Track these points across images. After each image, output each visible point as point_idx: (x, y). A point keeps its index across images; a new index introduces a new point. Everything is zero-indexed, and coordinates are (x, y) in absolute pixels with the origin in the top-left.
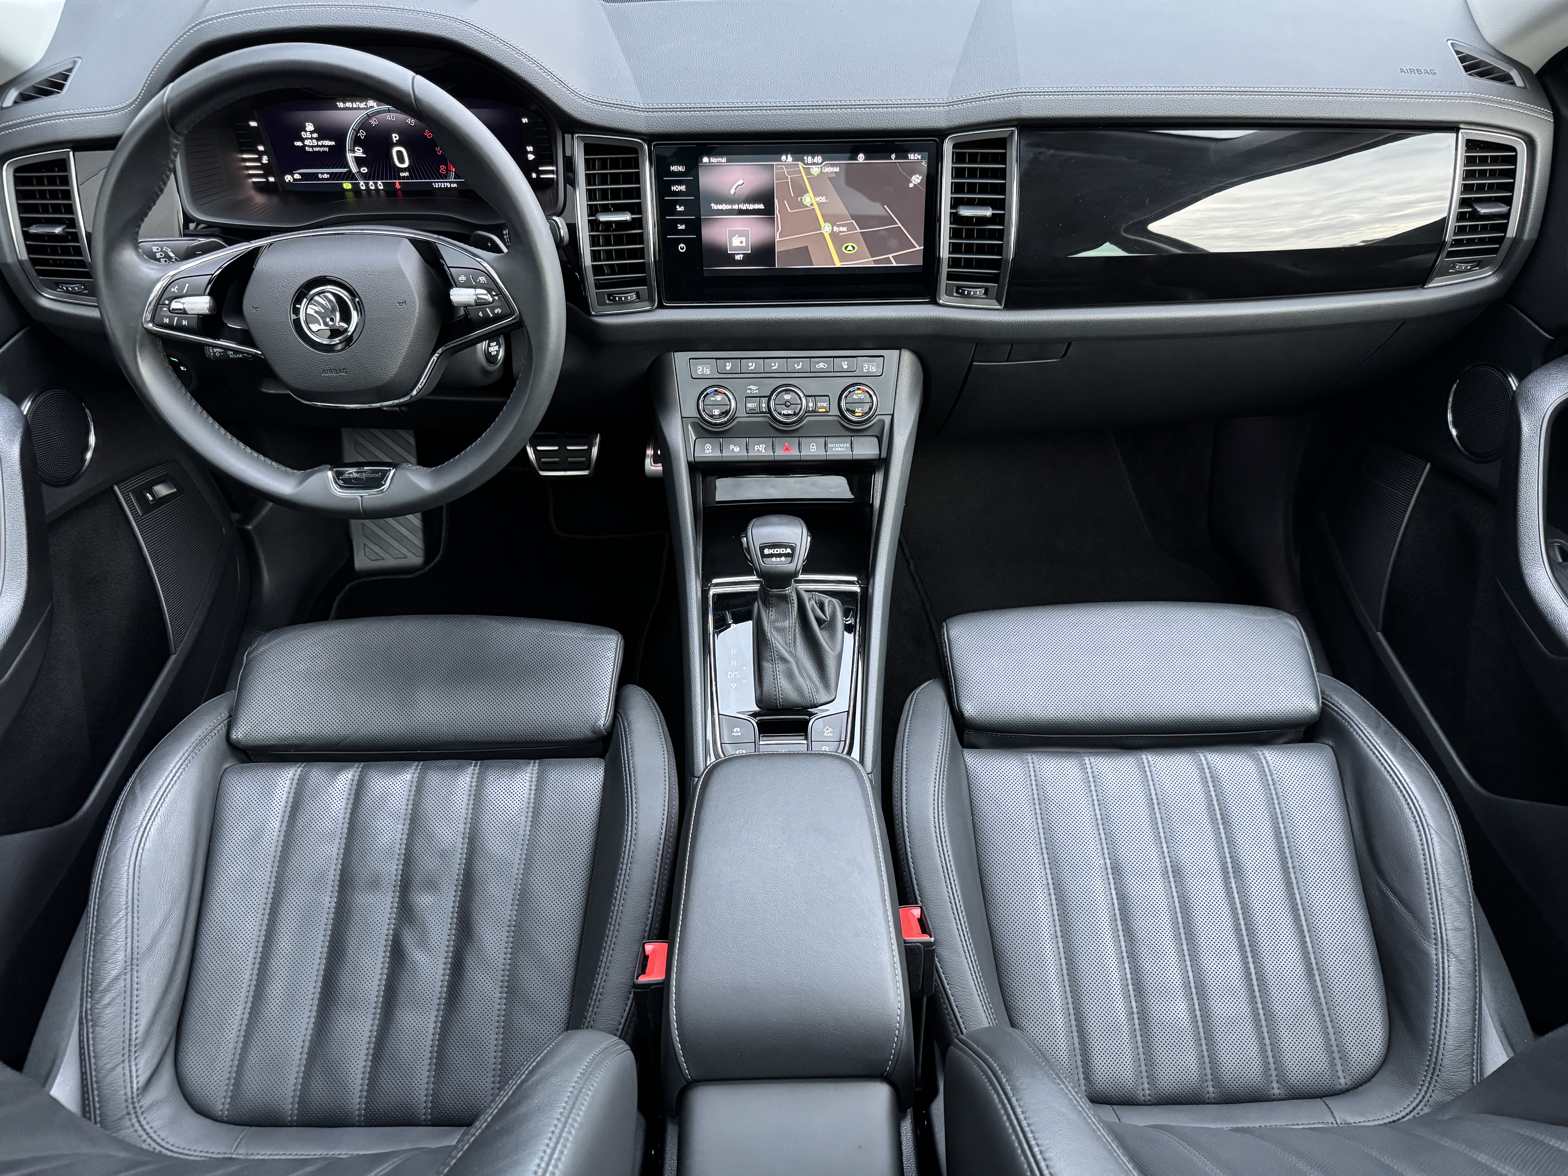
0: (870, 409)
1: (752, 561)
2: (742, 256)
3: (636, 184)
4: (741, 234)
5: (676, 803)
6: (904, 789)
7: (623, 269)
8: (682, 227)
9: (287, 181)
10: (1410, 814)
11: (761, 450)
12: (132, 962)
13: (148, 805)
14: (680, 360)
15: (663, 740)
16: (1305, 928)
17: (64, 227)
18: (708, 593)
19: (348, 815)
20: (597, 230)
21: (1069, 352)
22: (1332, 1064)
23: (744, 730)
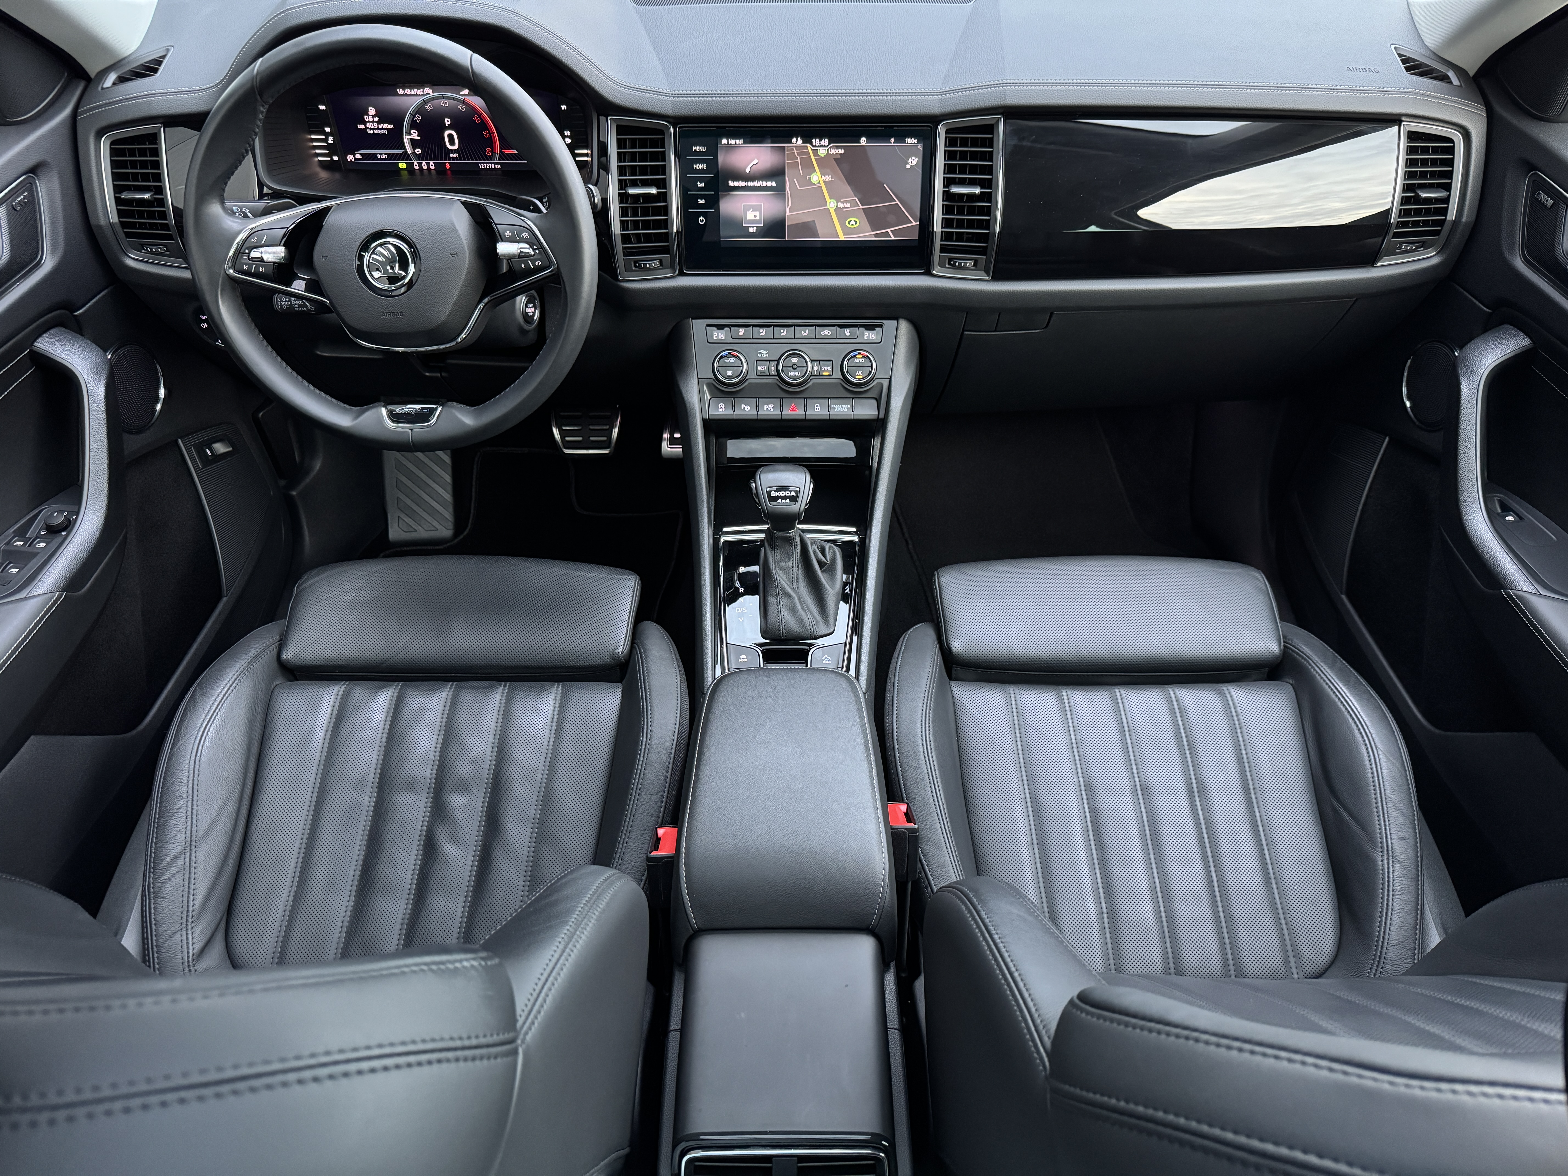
0: (870, 373)
1: (760, 504)
2: (755, 228)
3: (662, 161)
4: (755, 209)
5: (687, 716)
6: (895, 708)
7: (648, 238)
8: (702, 202)
9: (349, 160)
10: (1360, 739)
11: (769, 409)
12: (191, 845)
13: (207, 709)
14: (698, 326)
15: (676, 664)
16: (1264, 842)
17: (152, 193)
18: (719, 541)
19: (387, 727)
20: (627, 203)
21: (1051, 322)
22: (1286, 961)
23: (750, 657)
